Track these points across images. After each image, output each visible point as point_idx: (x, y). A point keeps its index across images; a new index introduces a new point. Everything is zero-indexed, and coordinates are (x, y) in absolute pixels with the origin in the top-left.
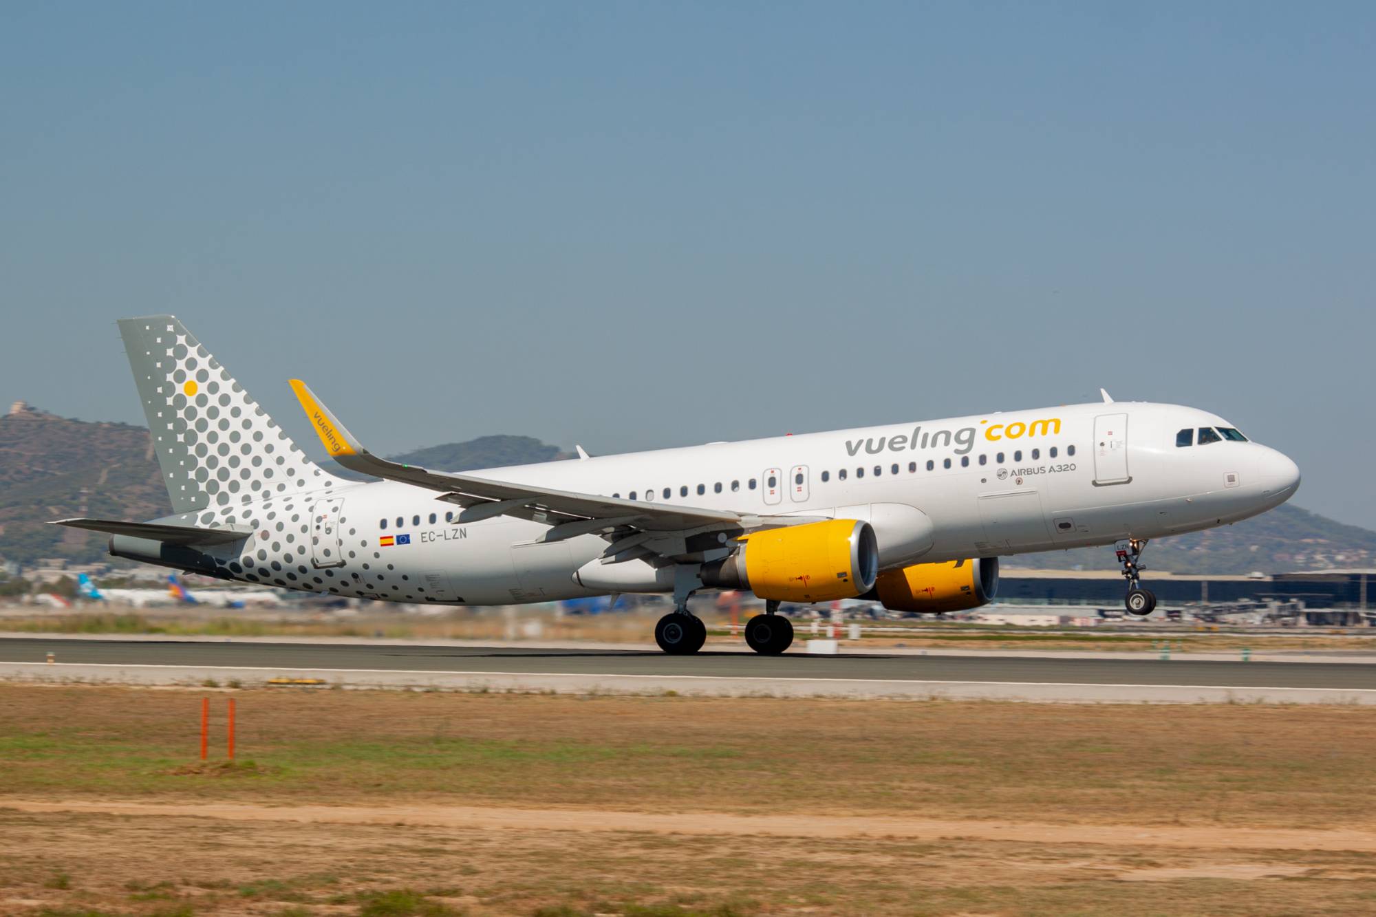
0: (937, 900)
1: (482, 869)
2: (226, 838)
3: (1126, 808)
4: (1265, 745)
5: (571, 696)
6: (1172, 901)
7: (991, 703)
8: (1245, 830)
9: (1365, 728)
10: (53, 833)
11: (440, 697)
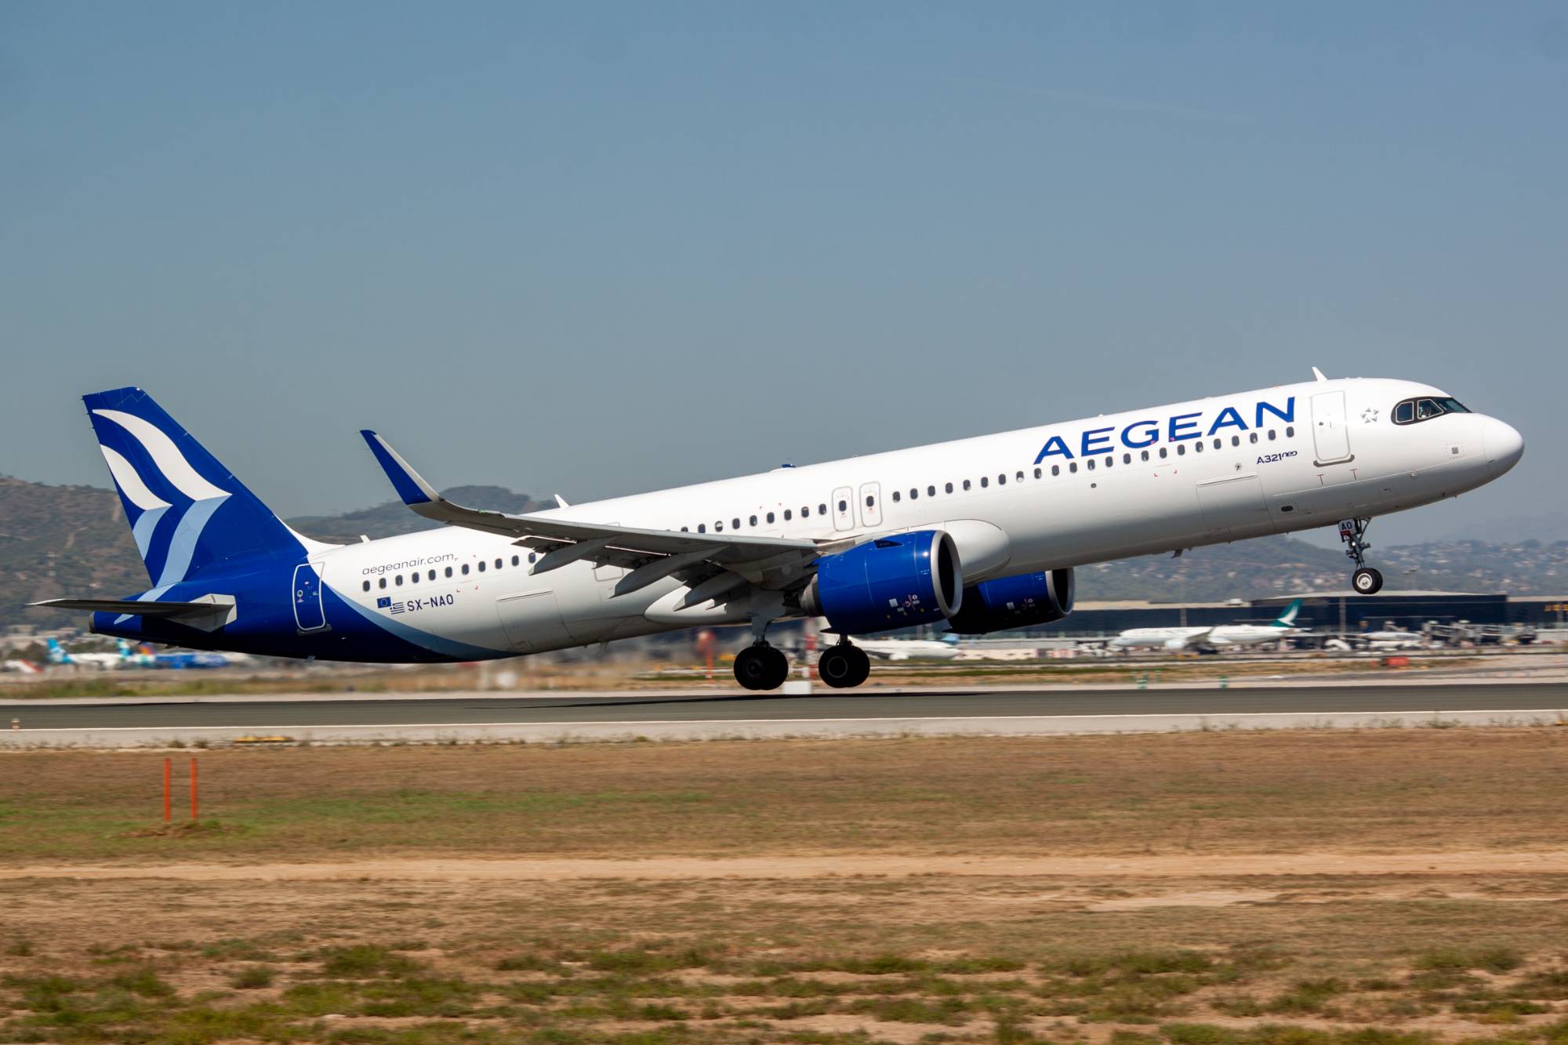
0: (907, 937)
1: (448, 922)
2: (188, 899)
3: (1097, 838)
4: (1239, 771)
5: (540, 745)
6: (1143, 931)
7: (965, 738)
8: (1216, 857)
9: (1339, 751)
10: (15, 900)
11: (409, 750)
